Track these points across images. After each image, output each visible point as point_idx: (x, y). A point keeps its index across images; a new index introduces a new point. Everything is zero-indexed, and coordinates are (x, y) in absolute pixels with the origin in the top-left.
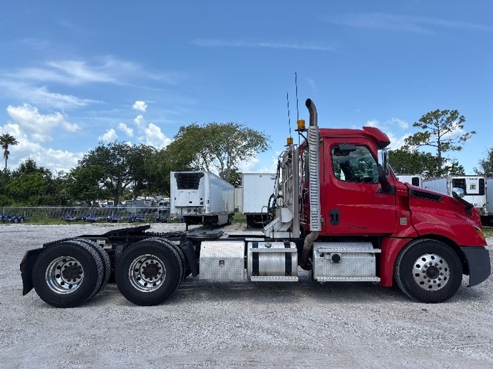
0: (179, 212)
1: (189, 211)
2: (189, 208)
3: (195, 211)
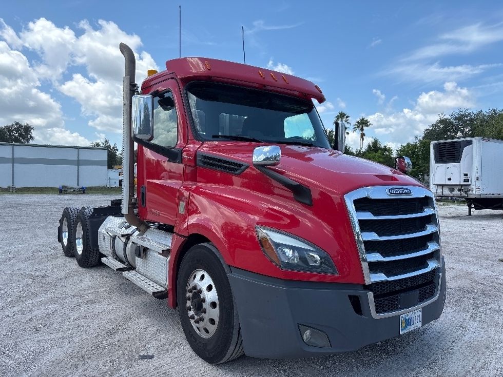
0: (440, 191)
1: (452, 190)
2: (451, 187)
3: (459, 190)
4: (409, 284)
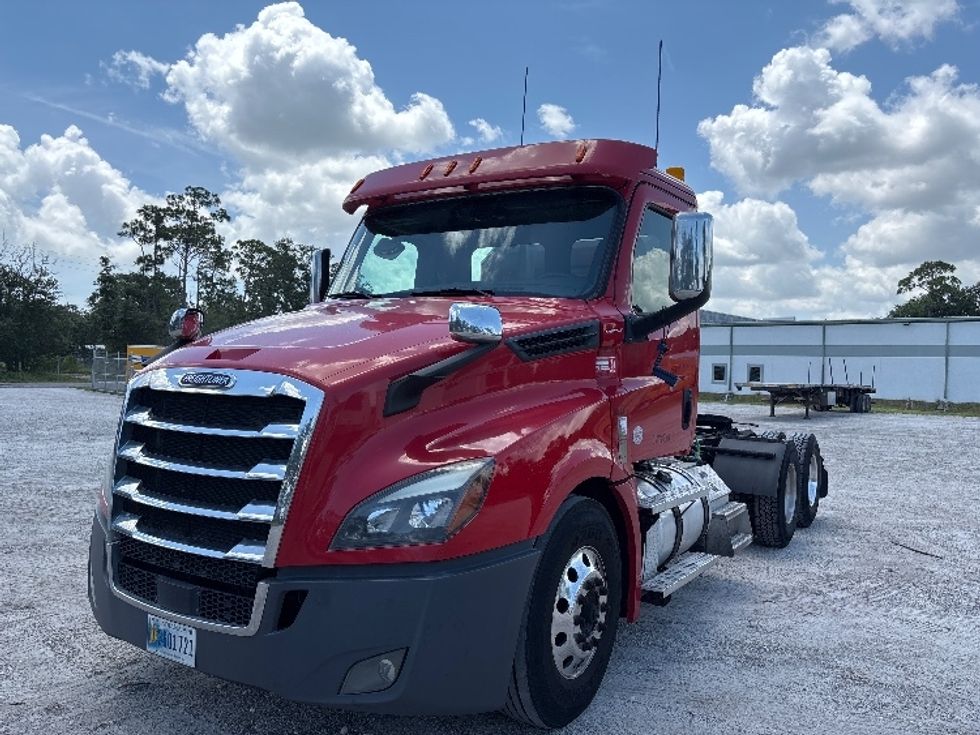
4: (177, 566)
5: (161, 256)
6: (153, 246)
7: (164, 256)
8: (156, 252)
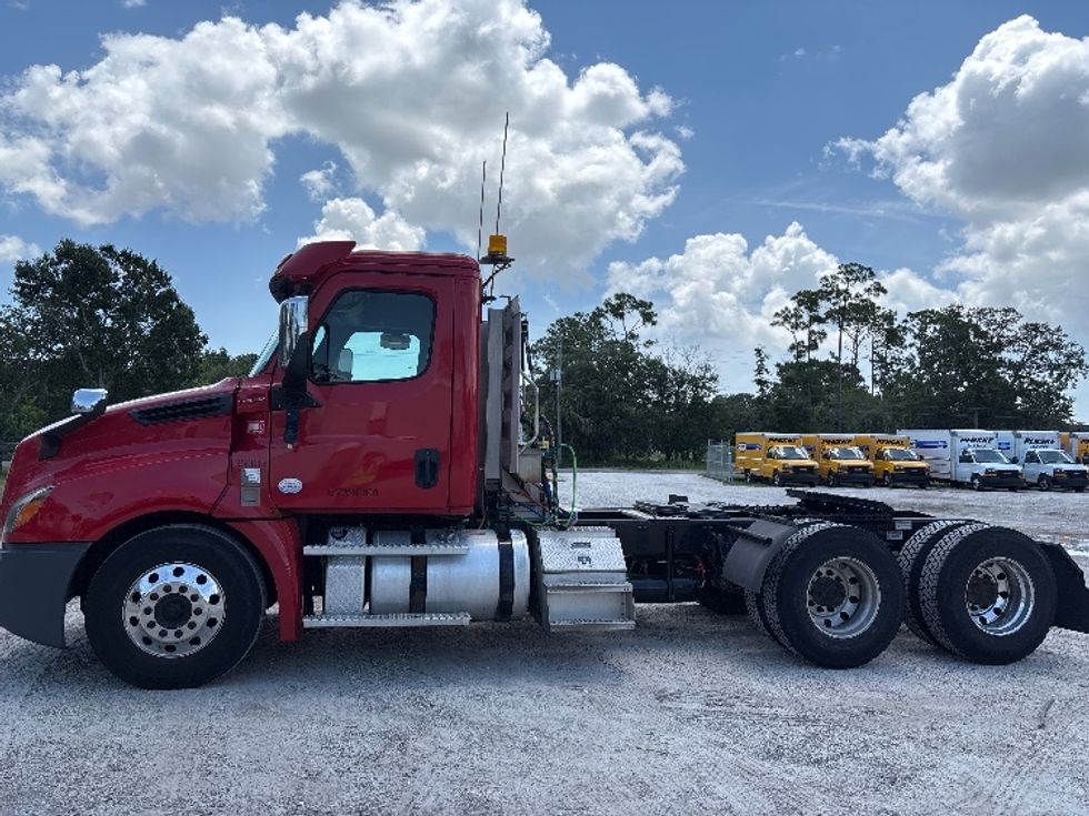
5: (815, 341)
6: (807, 331)
7: (818, 341)
8: (810, 338)
